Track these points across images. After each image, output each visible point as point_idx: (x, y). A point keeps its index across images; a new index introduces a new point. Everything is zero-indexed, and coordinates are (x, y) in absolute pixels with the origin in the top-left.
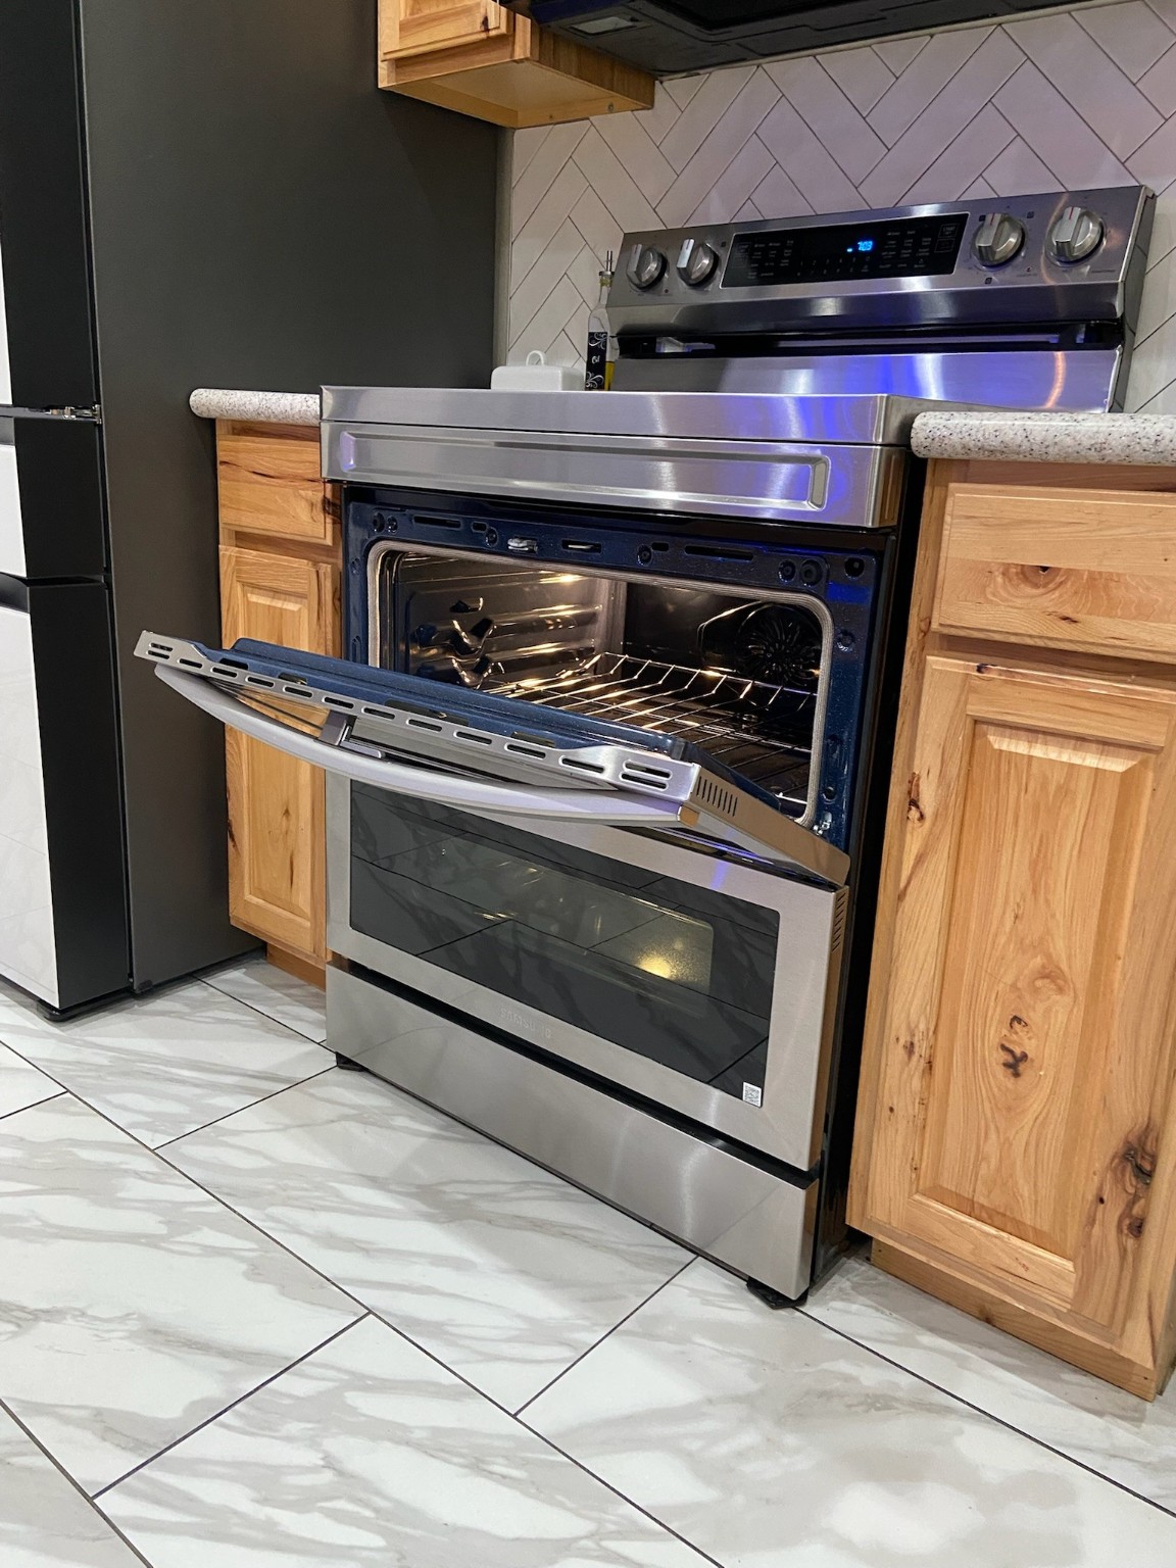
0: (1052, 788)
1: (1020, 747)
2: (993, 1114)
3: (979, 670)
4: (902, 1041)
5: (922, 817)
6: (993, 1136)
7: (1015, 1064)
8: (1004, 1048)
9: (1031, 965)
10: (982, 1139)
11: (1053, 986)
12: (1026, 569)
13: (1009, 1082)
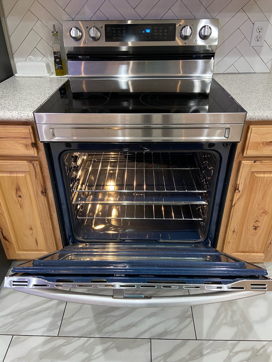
0: (268, 182)
1: (262, 175)
2: (250, 236)
3: (254, 162)
4: (232, 231)
5: (239, 191)
6: (250, 240)
7: (256, 228)
8: (254, 226)
9: (261, 212)
10: (248, 241)
11: (265, 214)
12: (268, 143)
13: (254, 231)
